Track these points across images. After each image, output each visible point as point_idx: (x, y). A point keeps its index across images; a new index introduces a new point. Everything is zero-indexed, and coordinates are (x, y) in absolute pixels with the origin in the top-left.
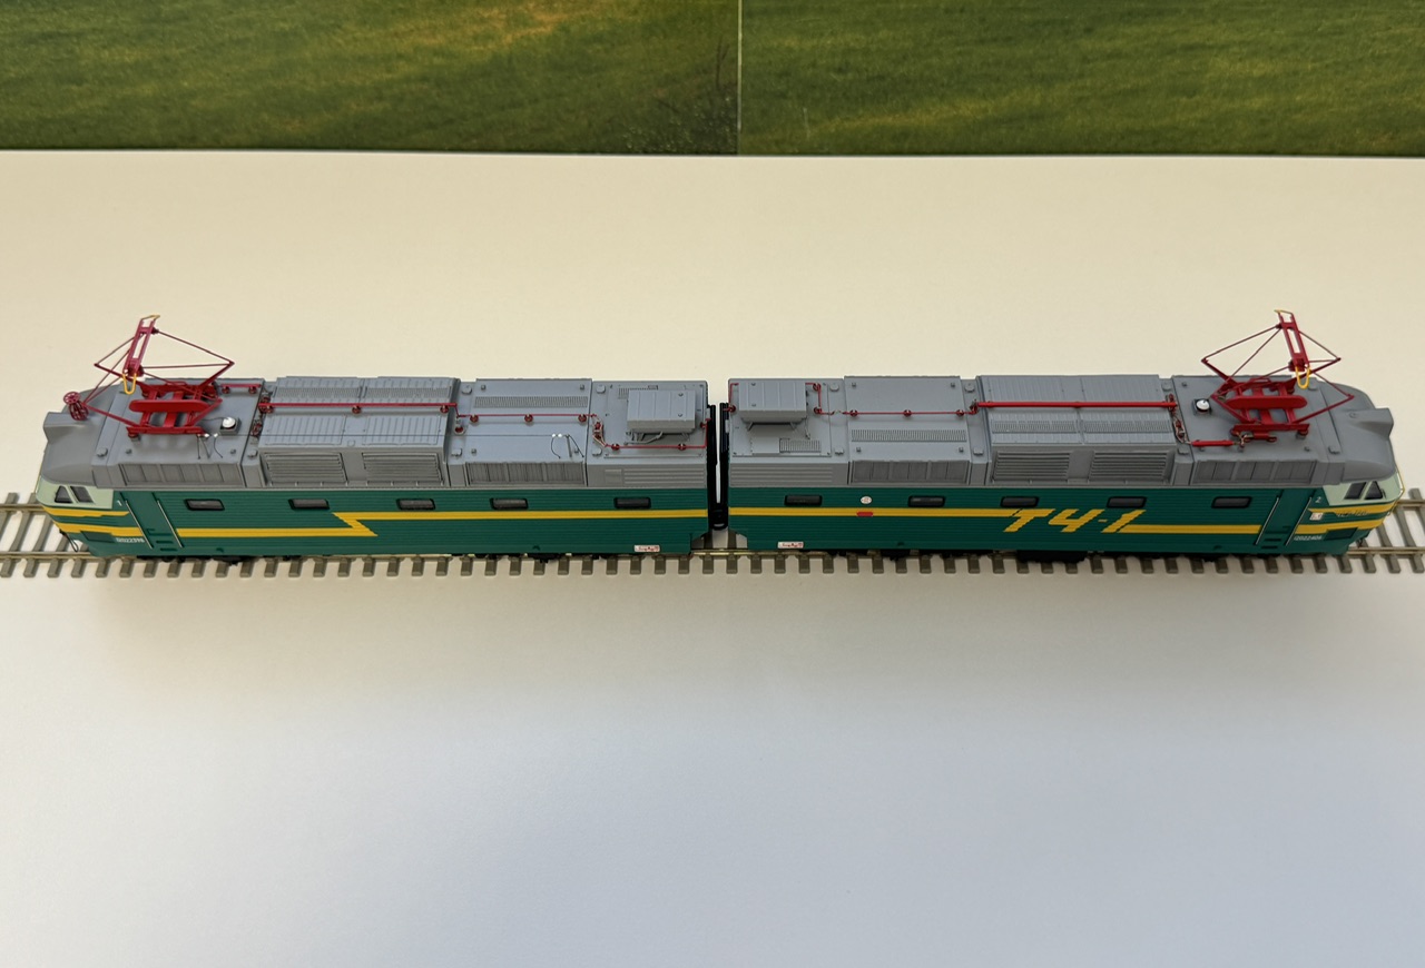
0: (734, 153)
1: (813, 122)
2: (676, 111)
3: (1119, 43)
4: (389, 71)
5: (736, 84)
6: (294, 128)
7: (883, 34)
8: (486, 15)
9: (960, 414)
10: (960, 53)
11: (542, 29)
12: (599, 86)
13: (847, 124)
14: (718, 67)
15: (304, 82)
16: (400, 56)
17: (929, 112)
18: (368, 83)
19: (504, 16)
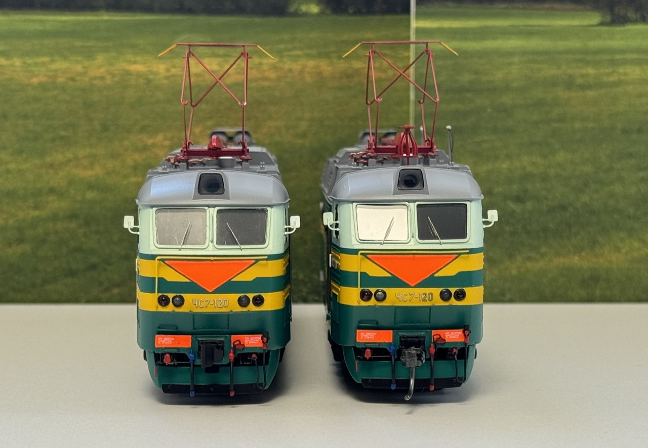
4: (36, 207)
7: (561, 156)
8: (150, 142)
10: (643, 180)
16: (52, 191)
17: (618, 250)
18: (11, 222)
19: (167, 143)
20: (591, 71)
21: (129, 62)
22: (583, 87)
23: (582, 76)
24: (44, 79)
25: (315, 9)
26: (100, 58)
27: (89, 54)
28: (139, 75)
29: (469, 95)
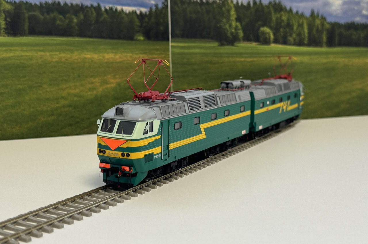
4: (57, 103)
6: (16, 130)
8: (94, 81)
11: (112, 85)
15: (24, 110)
16: (62, 98)
18: (49, 109)
19: (99, 81)
21: (86, 54)
22: (214, 64)
23: (214, 60)
24: (57, 60)
25: (142, 38)
26: (76, 53)
27: (72, 51)
28: (89, 59)
29: (186, 66)
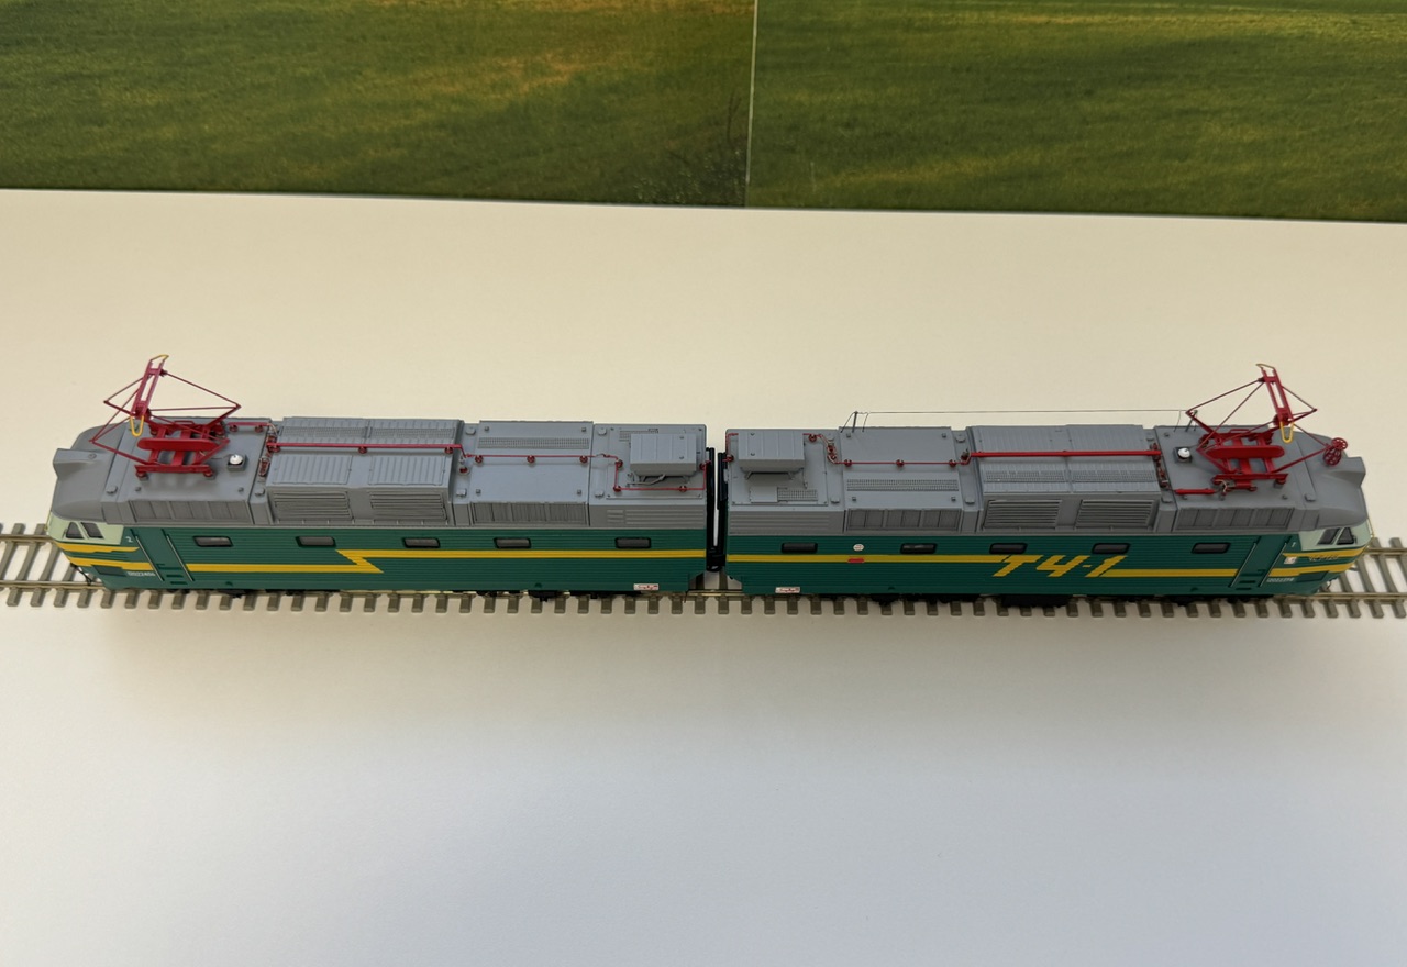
0: (742, 205)
1: (819, 177)
2: (686, 162)
3: (1118, 106)
4: (407, 117)
5: (747, 138)
6: (312, 173)
7: (891, 91)
8: (504, 64)
9: (952, 465)
10: (964, 112)
11: (560, 79)
12: (613, 136)
13: (852, 179)
14: (730, 121)
15: (323, 128)
16: (419, 103)
17: (932, 169)
18: (386, 129)
19: (521, 65)
20: (930, 15)
22: (921, 30)
23: (922, 20)
29: (810, 34)
